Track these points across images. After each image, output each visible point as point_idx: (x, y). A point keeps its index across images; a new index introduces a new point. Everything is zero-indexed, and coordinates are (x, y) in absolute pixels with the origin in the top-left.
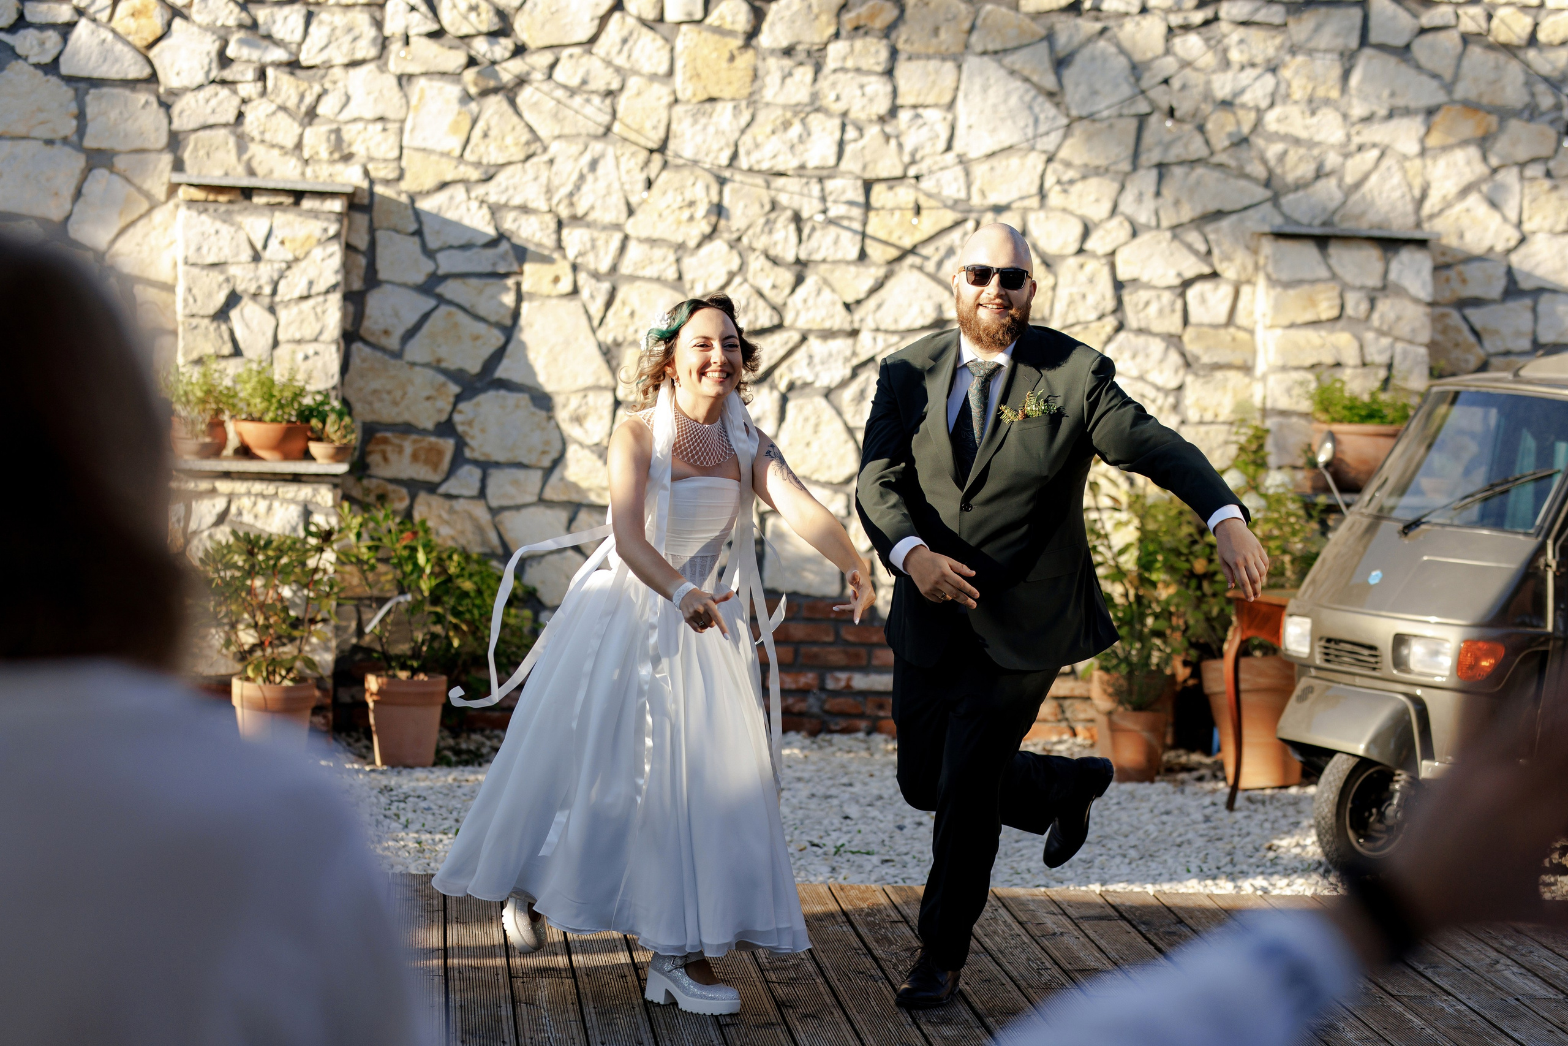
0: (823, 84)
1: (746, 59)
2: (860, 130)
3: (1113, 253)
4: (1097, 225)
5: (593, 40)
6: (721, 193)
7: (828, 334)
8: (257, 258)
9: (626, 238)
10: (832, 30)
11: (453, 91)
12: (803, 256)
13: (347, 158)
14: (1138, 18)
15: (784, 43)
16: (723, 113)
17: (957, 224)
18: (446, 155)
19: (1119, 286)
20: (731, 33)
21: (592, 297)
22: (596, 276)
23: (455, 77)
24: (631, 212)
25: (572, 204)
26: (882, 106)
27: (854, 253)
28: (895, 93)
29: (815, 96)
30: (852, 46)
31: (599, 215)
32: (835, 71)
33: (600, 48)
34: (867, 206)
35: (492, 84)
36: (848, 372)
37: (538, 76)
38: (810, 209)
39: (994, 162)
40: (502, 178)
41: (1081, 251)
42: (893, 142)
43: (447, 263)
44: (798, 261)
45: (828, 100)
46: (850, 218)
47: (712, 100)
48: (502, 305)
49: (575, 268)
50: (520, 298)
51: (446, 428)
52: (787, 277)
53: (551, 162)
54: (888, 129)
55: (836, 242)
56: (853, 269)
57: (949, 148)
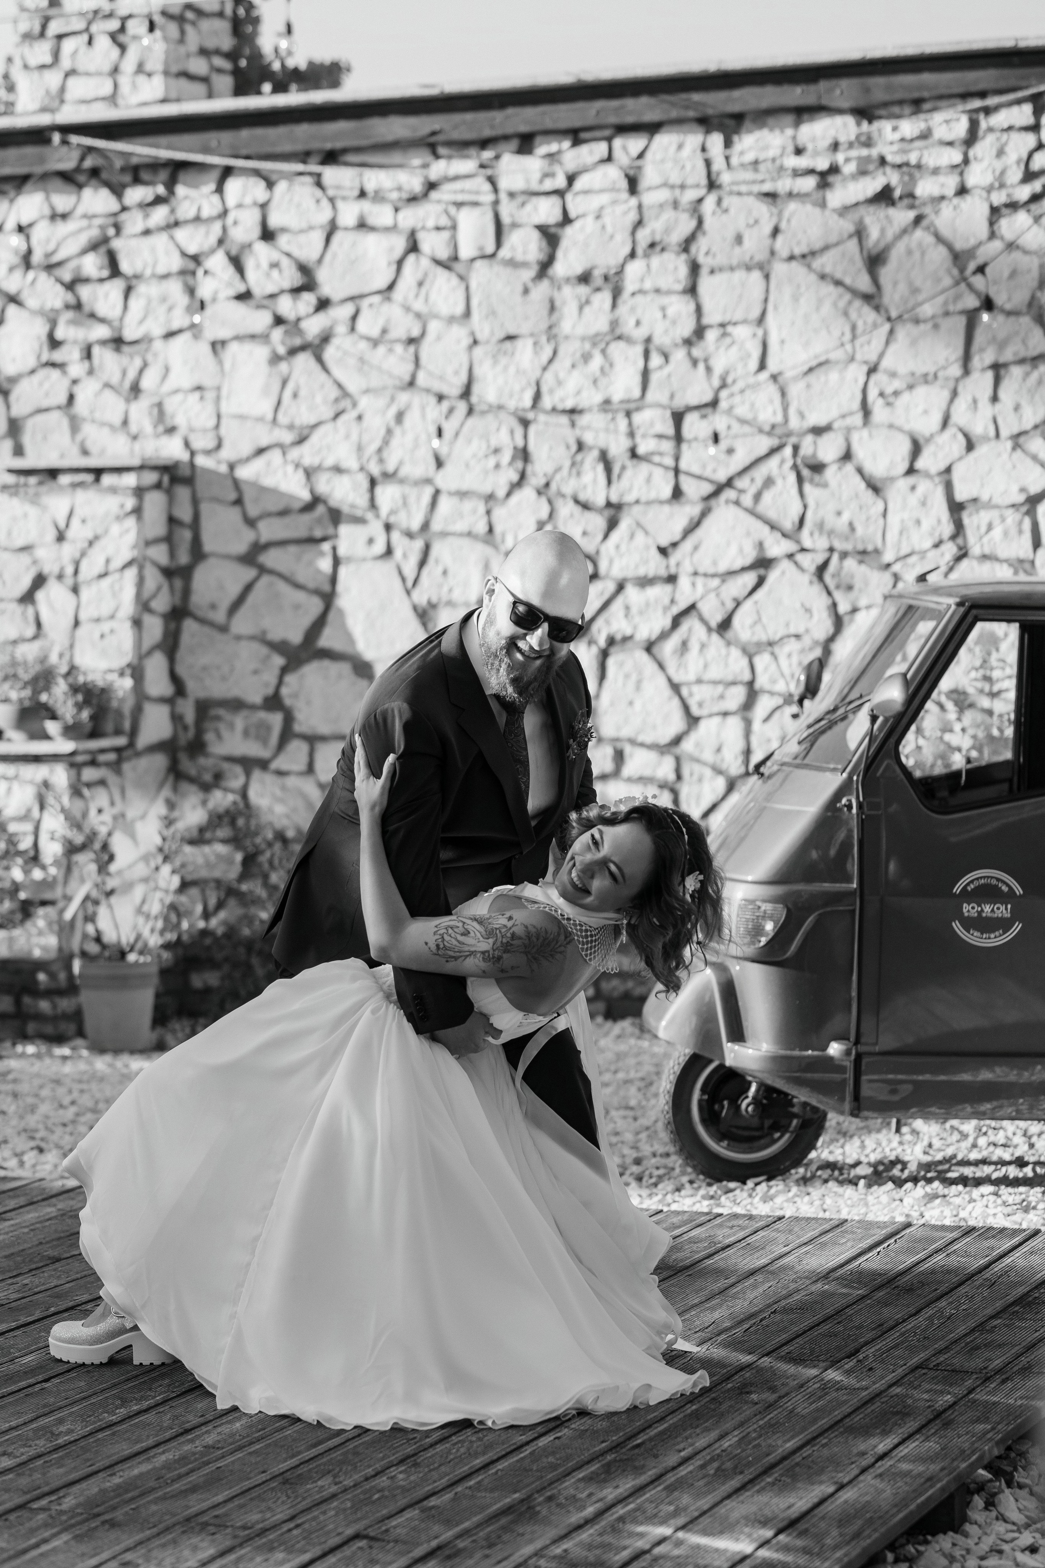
0: (623, 309)
1: (542, 289)
2: (666, 357)
3: (948, 470)
4: (928, 440)
5: (391, 287)
6: (525, 437)
7: (645, 582)
8: (61, 537)
9: (437, 492)
10: (627, 250)
11: (261, 352)
12: (614, 499)
13: (171, 430)
14: (956, 201)
15: (579, 270)
16: (524, 351)
17: (773, 451)
18: (261, 419)
19: (956, 508)
20: (524, 265)
21: (405, 556)
22: (410, 535)
23: (263, 338)
24: (439, 463)
25: (381, 461)
26: (687, 328)
27: (667, 491)
28: (699, 310)
29: (614, 324)
30: (648, 266)
31: (409, 470)
32: (633, 294)
33: (398, 294)
34: (678, 438)
35: (297, 342)
36: (667, 622)
37: (341, 329)
38: (618, 448)
39: (812, 378)
40: (316, 438)
41: (911, 471)
42: (701, 366)
43: (268, 530)
44: (609, 504)
45: (628, 326)
46: (661, 454)
47: (510, 338)
48: (318, 571)
49: (388, 527)
50: (336, 562)
51: (274, 702)
52: (598, 522)
53: (360, 418)
54: (696, 352)
55: (648, 480)
56: (666, 508)
57: (762, 366)
